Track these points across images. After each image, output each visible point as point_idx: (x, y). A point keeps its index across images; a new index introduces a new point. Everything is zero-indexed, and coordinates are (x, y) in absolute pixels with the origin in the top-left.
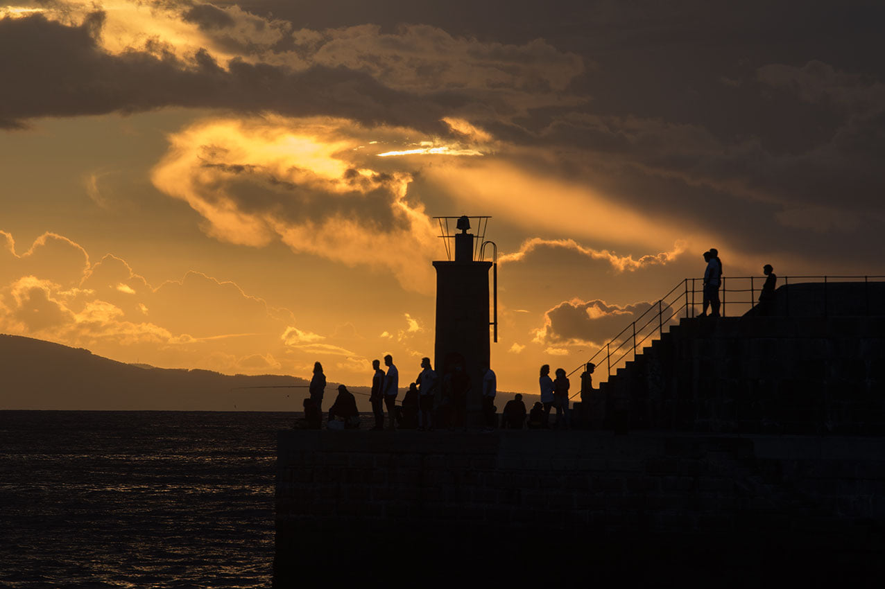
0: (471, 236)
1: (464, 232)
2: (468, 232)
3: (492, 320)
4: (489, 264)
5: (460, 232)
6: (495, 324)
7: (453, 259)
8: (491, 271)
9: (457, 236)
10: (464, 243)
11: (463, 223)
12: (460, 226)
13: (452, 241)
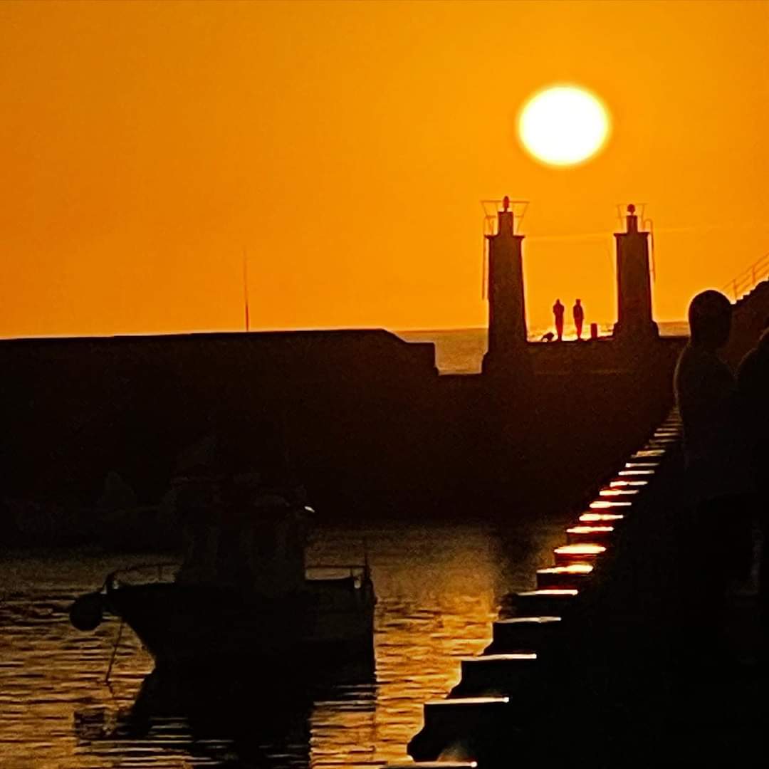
0: (637, 216)
1: (632, 214)
2: (635, 213)
4: (647, 234)
5: (629, 214)
7: (626, 231)
8: (649, 238)
9: (627, 218)
10: (632, 221)
11: (632, 208)
12: (628, 211)
13: (624, 221)
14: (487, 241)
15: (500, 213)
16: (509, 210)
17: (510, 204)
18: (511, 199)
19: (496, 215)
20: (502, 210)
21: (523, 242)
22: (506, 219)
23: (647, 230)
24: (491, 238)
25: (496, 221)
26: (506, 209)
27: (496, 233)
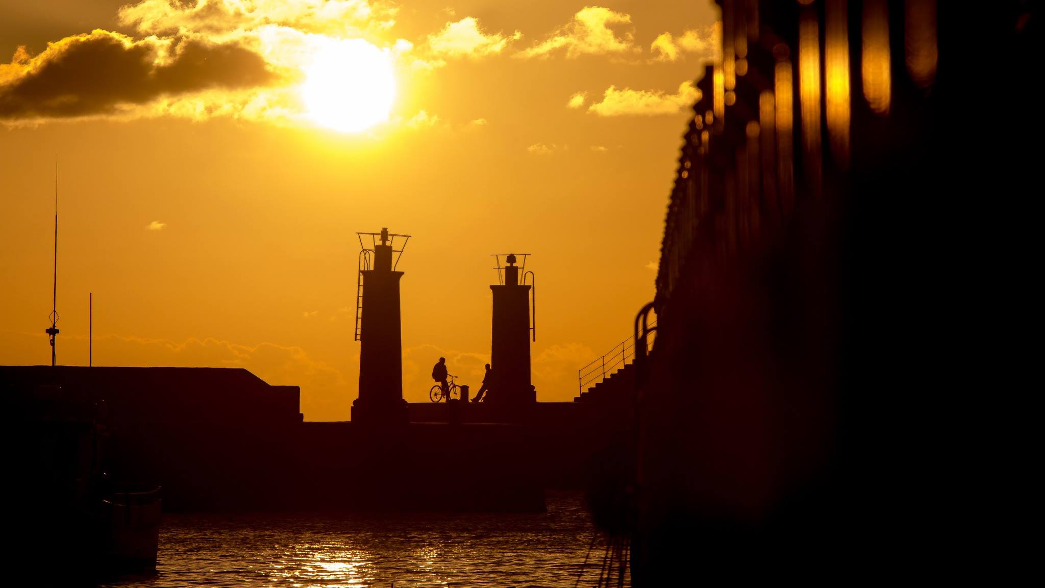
0: (517, 268)
1: (512, 265)
2: (515, 265)
3: (531, 326)
4: (530, 287)
5: (509, 265)
6: (534, 328)
7: (504, 284)
8: (531, 291)
9: (507, 268)
10: (512, 273)
11: (511, 258)
12: (508, 261)
13: (503, 271)
14: (362, 277)
15: (377, 247)
16: (388, 243)
17: (390, 238)
18: (390, 232)
19: (373, 248)
20: (380, 243)
21: (402, 280)
22: (384, 254)
23: (529, 283)
24: (365, 273)
25: (372, 255)
26: (384, 243)
27: (372, 268)
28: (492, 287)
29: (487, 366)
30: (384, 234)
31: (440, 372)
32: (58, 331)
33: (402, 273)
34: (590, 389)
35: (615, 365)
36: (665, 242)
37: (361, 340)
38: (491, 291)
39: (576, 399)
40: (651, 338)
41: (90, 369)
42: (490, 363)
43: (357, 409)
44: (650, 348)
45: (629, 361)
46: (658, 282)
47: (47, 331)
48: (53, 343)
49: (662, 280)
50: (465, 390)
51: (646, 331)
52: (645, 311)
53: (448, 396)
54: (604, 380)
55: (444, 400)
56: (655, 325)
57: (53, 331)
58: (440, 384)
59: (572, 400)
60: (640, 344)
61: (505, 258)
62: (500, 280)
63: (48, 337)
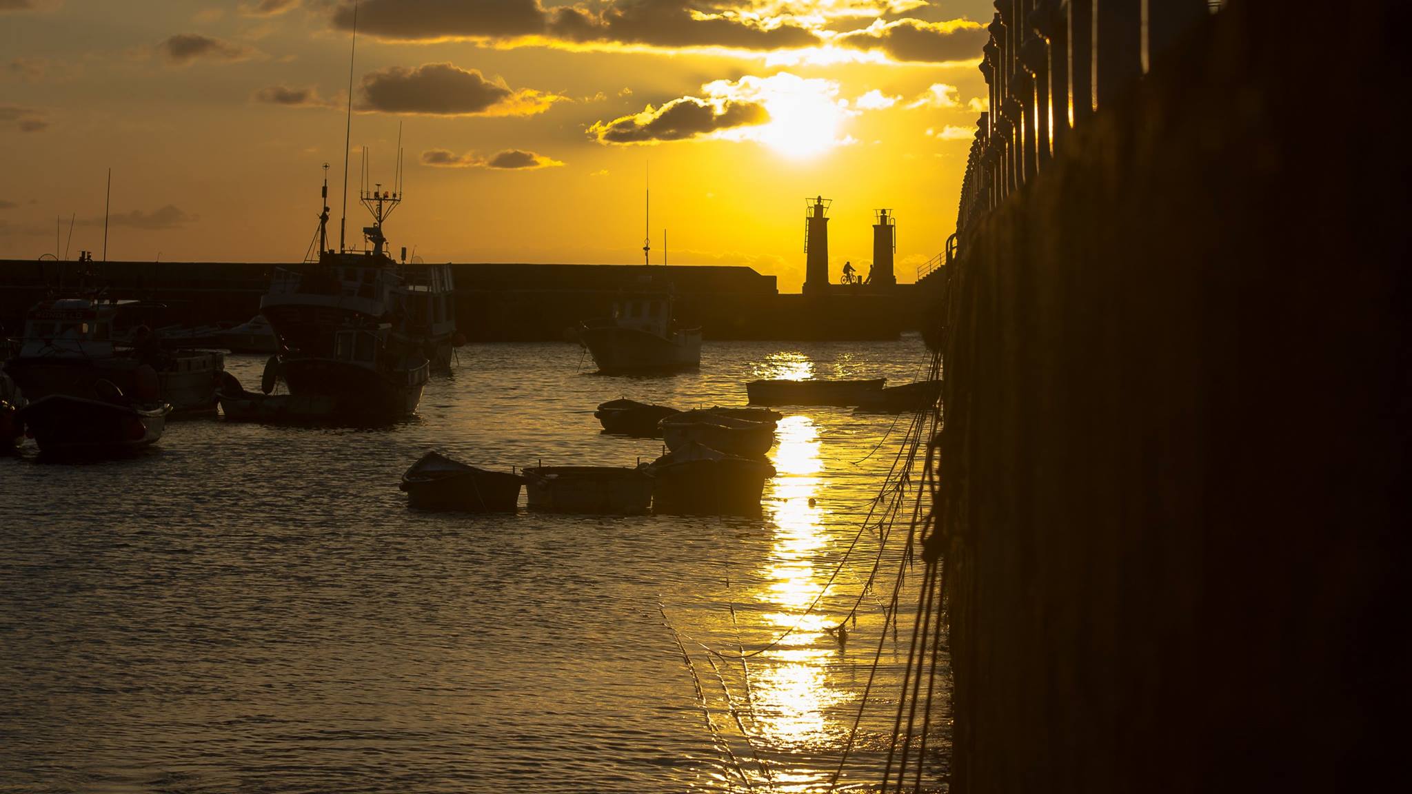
0: (886, 216)
1: (884, 215)
3: (894, 246)
4: (892, 226)
7: (880, 225)
8: (893, 228)
9: (881, 216)
10: (884, 218)
11: (883, 211)
12: (882, 213)
13: (879, 218)
14: (808, 221)
15: (815, 206)
16: (821, 204)
17: (822, 200)
18: (822, 197)
20: (817, 203)
21: (828, 222)
22: (819, 209)
23: (892, 224)
24: (809, 219)
25: (813, 210)
26: (819, 204)
27: (813, 216)
28: (874, 226)
29: (871, 266)
30: (819, 199)
31: (847, 268)
32: (649, 249)
33: (828, 219)
34: (924, 278)
35: (937, 265)
36: (961, 203)
37: (808, 252)
38: (873, 228)
39: (916, 282)
40: (954, 251)
41: (666, 267)
42: (872, 264)
43: (805, 287)
44: (954, 257)
45: (943, 264)
46: (958, 223)
47: (644, 248)
48: (647, 254)
49: (960, 223)
50: (860, 278)
51: (952, 248)
52: (951, 238)
53: (851, 281)
54: (931, 273)
55: (848, 283)
56: (956, 245)
57: (647, 249)
58: (846, 275)
59: (914, 283)
60: (949, 255)
61: (880, 212)
62: (878, 222)
63: (644, 251)
